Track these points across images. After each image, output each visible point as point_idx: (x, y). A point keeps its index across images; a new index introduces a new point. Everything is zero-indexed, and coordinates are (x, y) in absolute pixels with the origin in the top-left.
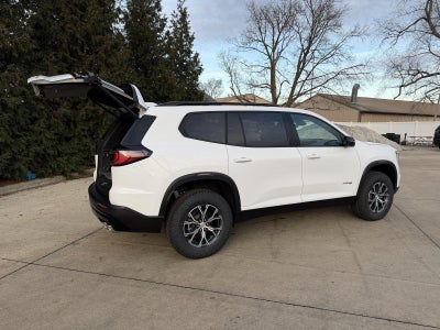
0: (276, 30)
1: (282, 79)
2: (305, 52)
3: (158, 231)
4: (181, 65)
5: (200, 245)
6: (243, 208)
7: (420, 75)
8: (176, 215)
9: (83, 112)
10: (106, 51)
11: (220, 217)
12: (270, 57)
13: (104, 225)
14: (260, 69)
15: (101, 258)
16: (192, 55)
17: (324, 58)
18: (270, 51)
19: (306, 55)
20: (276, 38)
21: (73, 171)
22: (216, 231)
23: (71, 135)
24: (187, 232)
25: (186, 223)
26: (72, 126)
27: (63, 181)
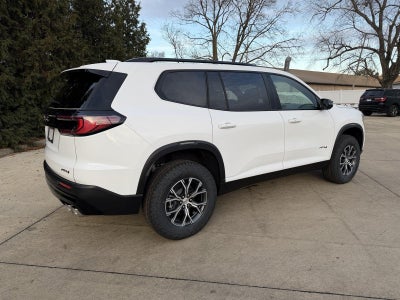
0: (217, 4)
1: (223, 51)
2: (244, 25)
3: (136, 212)
4: (128, 34)
5: (184, 223)
6: (228, 180)
7: (344, 49)
8: (156, 192)
9: (28, 80)
10: (50, 15)
11: (204, 191)
12: (211, 30)
13: (69, 208)
14: (202, 41)
15: (65, 247)
16: (139, 25)
17: (261, 33)
18: (211, 24)
19: (244, 29)
20: (216, 12)
21: (20, 143)
22: (200, 207)
23: (16, 105)
24: (168, 210)
25: (168, 200)
26: (17, 96)
27: (11, 154)
